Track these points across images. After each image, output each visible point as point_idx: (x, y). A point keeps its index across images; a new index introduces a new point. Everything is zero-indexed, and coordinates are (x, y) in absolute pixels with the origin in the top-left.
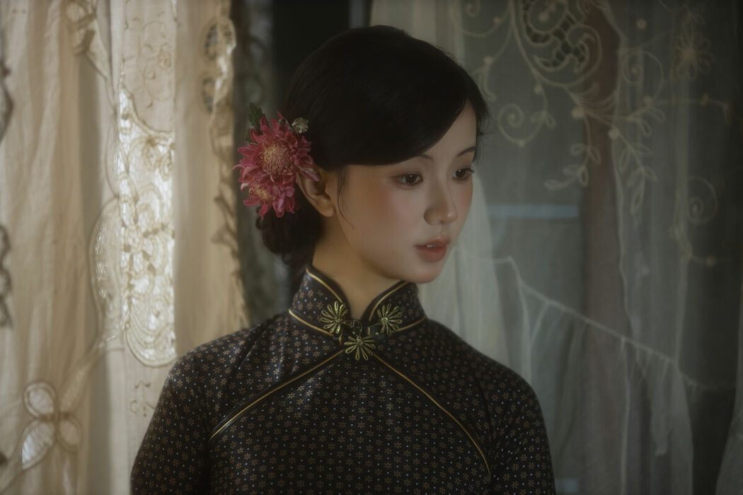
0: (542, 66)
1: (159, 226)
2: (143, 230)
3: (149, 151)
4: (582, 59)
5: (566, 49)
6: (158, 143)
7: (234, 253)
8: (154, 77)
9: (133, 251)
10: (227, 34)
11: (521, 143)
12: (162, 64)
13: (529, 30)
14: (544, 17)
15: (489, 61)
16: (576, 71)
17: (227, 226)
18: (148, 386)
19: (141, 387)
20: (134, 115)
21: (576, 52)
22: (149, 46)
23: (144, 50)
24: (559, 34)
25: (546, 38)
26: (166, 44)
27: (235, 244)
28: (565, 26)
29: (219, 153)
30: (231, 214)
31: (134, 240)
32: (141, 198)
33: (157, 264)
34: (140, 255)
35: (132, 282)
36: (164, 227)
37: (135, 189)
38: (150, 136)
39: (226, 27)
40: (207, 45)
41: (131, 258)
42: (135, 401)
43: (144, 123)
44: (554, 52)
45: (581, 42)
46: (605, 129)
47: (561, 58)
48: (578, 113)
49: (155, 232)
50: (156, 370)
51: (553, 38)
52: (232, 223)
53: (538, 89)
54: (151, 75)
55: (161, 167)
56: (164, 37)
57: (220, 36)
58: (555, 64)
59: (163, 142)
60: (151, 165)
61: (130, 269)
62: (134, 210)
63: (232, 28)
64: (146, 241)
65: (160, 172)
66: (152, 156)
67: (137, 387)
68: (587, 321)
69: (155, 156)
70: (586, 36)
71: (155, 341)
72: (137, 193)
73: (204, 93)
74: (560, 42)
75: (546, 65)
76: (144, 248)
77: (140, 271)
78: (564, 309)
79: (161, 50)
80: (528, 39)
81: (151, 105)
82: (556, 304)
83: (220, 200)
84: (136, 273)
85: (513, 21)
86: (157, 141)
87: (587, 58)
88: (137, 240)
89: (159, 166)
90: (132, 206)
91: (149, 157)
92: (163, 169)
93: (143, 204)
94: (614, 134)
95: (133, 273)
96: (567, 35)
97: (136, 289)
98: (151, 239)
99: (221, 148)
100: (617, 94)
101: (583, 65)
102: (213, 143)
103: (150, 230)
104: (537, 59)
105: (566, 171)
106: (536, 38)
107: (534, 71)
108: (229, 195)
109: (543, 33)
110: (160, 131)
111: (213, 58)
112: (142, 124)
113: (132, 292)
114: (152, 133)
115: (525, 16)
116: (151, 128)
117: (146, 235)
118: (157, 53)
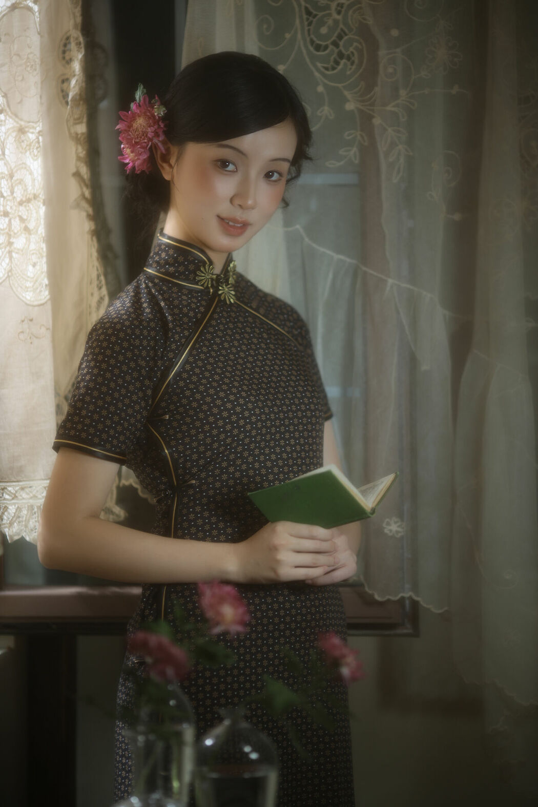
0: (323, 70)
1: (31, 196)
2: (18, 199)
3: (20, 138)
4: (352, 64)
5: (341, 55)
6: (28, 131)
7: (88, 216)
8: (23, 79)
9: (10, 216)
10: (79, 44)
12: (29, 69)
13: (312, 42)
14: (324, 30)
16: (348, 73)
17: (83, 195)
18: (31, 320)
19: (26, 321)
20: (8, 110)
21: (349, 58)
22: (18, 55)
23: (15, 58)
24: (335, 44)
25: (326, 47)
26: (31, 53)
27: (90, 211)
28: (340, 37)
29: (76, 138)
30: (87, 186)
31: (11, 207)
32: (16, 175)
33: (31, 225)
34: (17, 219)
36: (35, 197)
37: (11, 168)
38: (21, 126)
39: (77, 39)
40: (64, 52)
41: (10, 221)
42: (22, 332)
43: (16, 116)
44: (332, 58)
45: (351, 49)
46: (371, 117)
47: (337, 63)
48: (350, 106)
49: (29, 201)
50: (36, 308)
51: (331, 47)
52: (87, 193)
53: (320, 89)
54: (20, 78)
55: (31, 150)
56: (30, 47)
57: (73, 45)
58: (334, 69)
59: (31, 131)
60: (22, 148)
61: (9, 231)
62: (10, 184)
63: (81, 39)
64: (21, 208)
65: (30, 153)
66: (23, 141)
67: (23, 321)
68: (364, 269)
69: (25, 142)
70: (355, 44)
71: (33, 286)
72: (12, 170)
73: (62, 91)
74: (336, 51)
75: (327, 69)
76: (20, 214)
77: (18, 232)
78: (348, 260)
79: (28, 58)
80: (312, 49)
81: (21, 102)
82: (342, 257)
83: (77, 174)
84: (15, 234)
85: (299, 36)
86: (27, 129)
87: (356, 61)
88: (14, 208)
89: (30, 149)
91: (20, 143)
92: (33, 151)
93: (18, 179)
94: (377, 121)
95: (12, 233)
96: (341, 43)
97: (15, 245)
98: (25, 206)
99: (77, 134)
100: (377, 89)
101: (354, 67)
102: (69, 130)
103: (24, 199)
104: (319, 65)
105: (342, 152)
106: (318, 48)
107: (317, 74)
108: (84, 171)
109: (324, 44)
110: (29, 122)
111: (69, 62)
112: (14, 117)
113: (12, 248)
114: (22, 123)
115: (309, 30)
116: (21, 120)
117: (21, 203)
118: (25, 60)
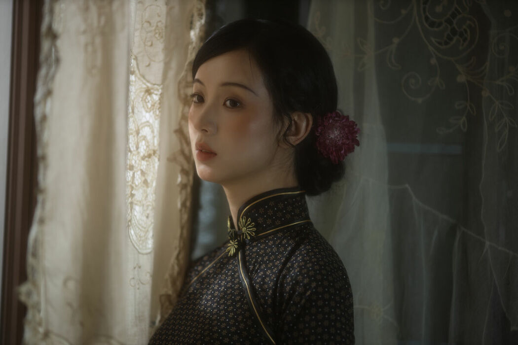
0: (436, 44)
1: (152, 152)
2: (142, 154)
3: (146, 98)
4: (465, 40)
5: (454, 32)
6: (153, 93)
8: (152, 45)
9: (135, 169)
10: (200, 14)
11: (420, 101)
12: (157, 36)
13: (427, 18)
14: (439, 9)
15: (396, 41)
16: (461, 48)
19: (136, 269)
20: (137, 72)
21: (461, 35)
22: (149, 22)
23: (146, 25)
24: (449, 22)
25: (440, 24)
26: (160, 21)
28: (454, 16)
31: (136, 161)
32: (141, 131)
33: (149, 179)
34: (139, 172)
35: (133, 192)
36: (155, 152)
37: (138, 125)
38: (148, 87)
39: (200, 10)
41: (134, 174)
42: (134, 278)
43: (144, 77)
44: (445, 34)
45: (464, 27)
46: (480, 90)
47: (451, 39)
48: (461, 79)
49: (149, 156)
51: (444, 25)
53: (433, 61)
54: (149, 44)
56: (159, 16)
58: (446, 43)
59: (156, 92)
60: (148, 108)
61: (133, 183)
62: (136, 140)
64: (143, 162)
65: (153, 113)
66: (149, 102)
69: (150, 102)
70: (468, 22)
72: (138, 127)
74: (449, 27)
75: (440, 43)
76: (142, 168)
77: (139, 184)
79: (157, 26)
80: (426, 25)
81: (149, 65)
84: (136, 186)
85: (415, 12)
86: (152, 91)
87: (469, 39)
88: (138, 161)
89: (153, 109)
90: (136, 137)
91: (146, 103)
92: (156, 111)
93: (142, 136)
94: (485, 93)
95: (134, 185)
96: (455, 22)
97: (136, 197)
98: (147, 161)
100: (487, 65)
101: (466, 43)
102: (179, 91)
103: (146, 155)
104: (433, 40)
105: (451, 120)
106: (432, 24)
107: (430, 48)
109: (437, 21)
110: (154, 84)
112: (142, 79)
113: (134, 199)
114: (149, 85)
115: (424, 9)
116: (148, 82)
117: (143, 158)
118: (154, 28)
